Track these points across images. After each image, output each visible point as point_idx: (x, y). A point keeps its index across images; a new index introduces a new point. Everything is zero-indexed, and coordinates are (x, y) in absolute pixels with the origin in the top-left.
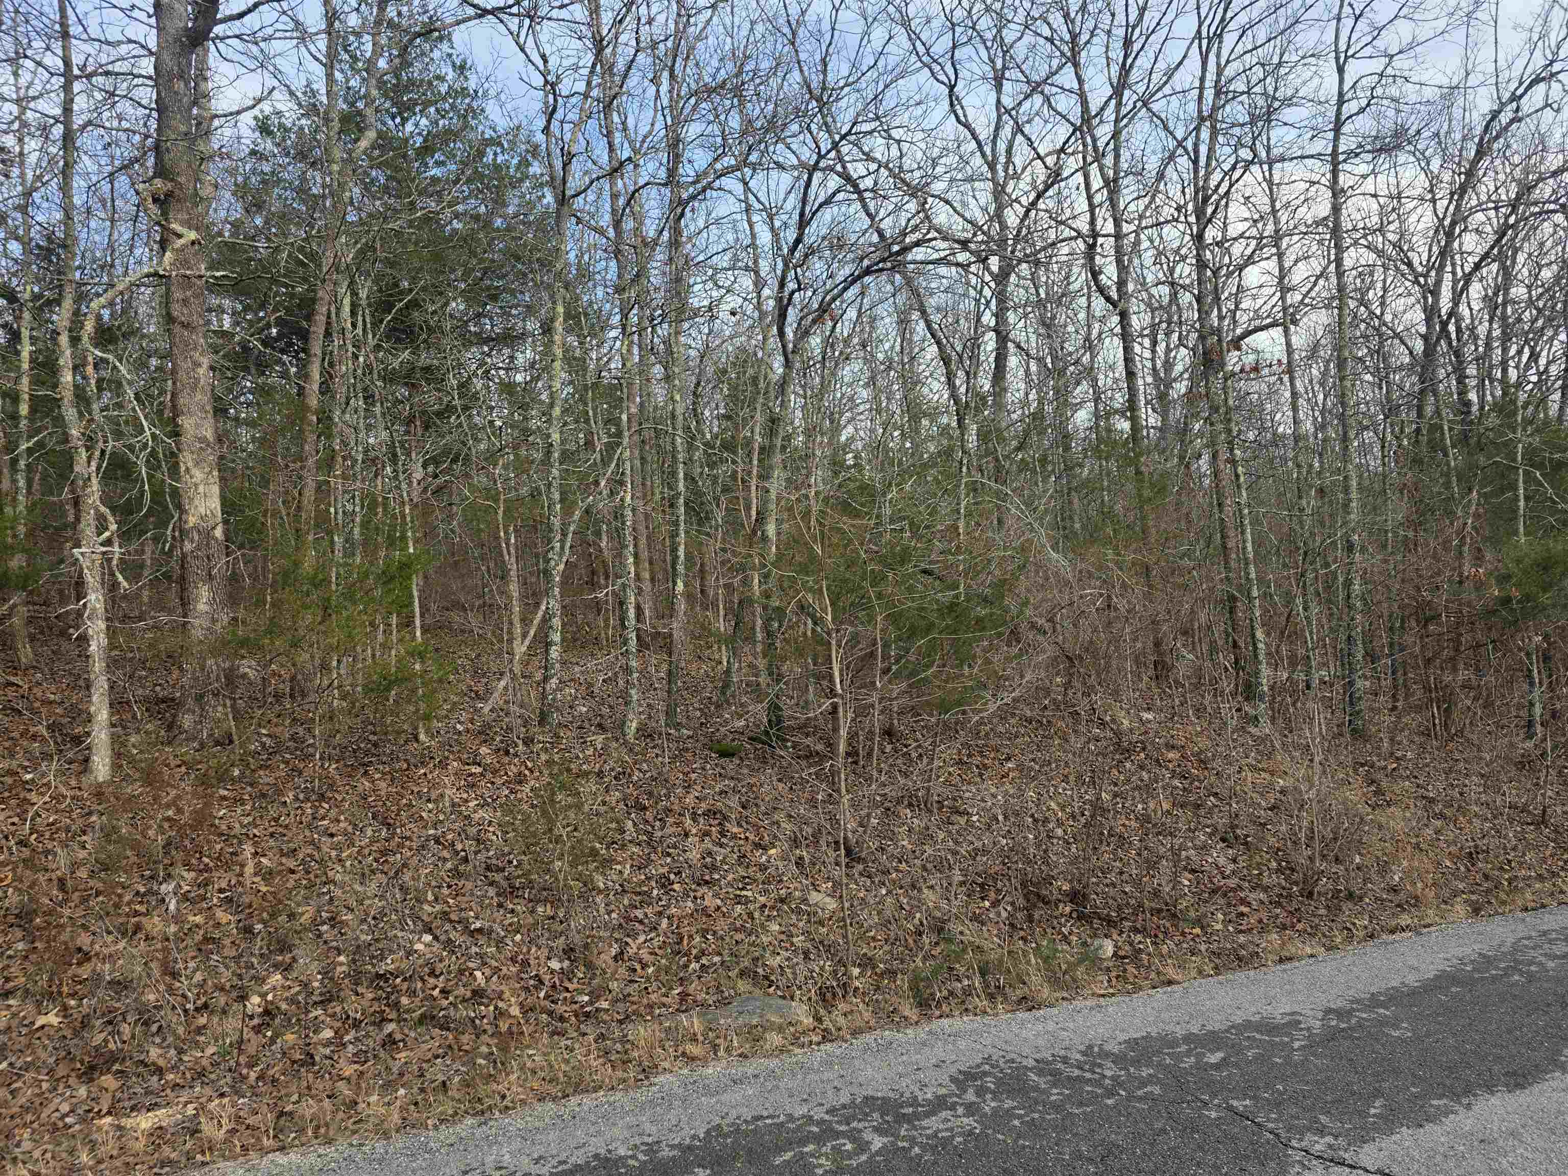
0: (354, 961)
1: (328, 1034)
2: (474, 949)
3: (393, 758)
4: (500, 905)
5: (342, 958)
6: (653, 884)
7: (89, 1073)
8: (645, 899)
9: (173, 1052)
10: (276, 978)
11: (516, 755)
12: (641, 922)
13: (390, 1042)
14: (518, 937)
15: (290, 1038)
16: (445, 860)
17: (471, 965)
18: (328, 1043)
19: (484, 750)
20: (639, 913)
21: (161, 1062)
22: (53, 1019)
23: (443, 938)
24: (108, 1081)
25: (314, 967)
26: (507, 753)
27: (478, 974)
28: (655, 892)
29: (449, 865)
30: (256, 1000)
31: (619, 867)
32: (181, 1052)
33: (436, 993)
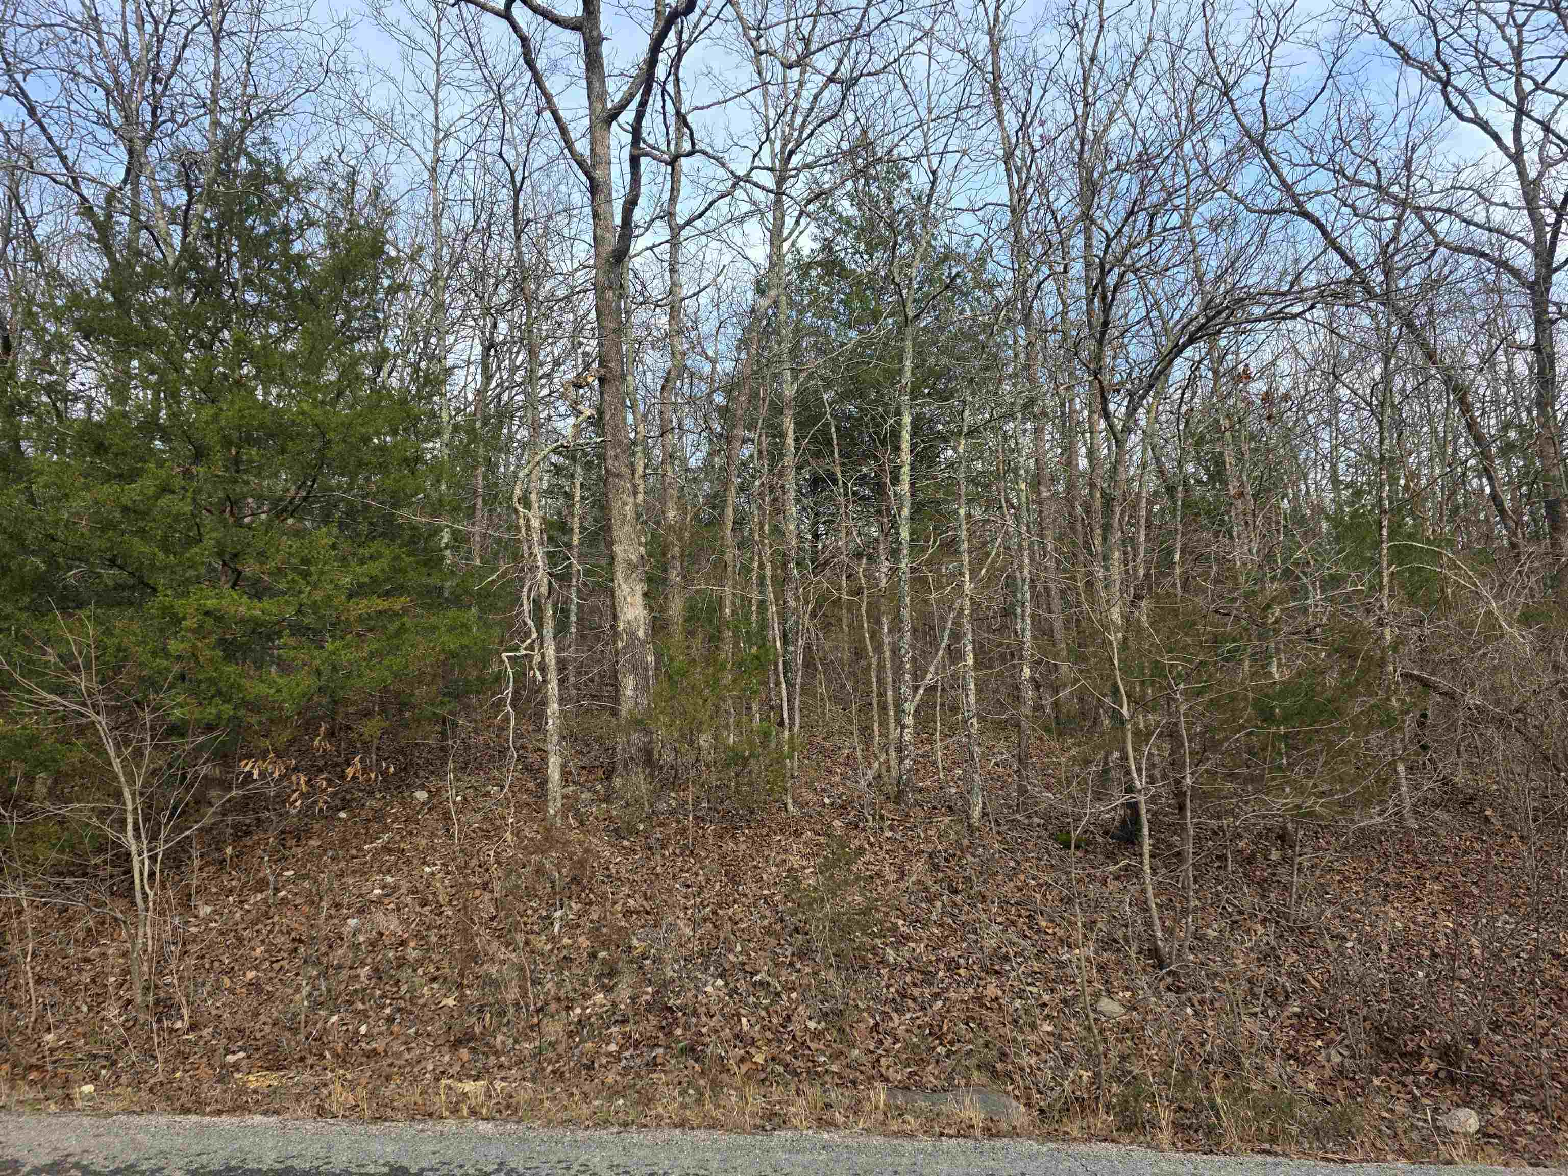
0: (658, 992)
1: (613, 1048)
2: (752, 999)
3: (761, 824)
4: (791, 964)
5: (650, 989)
6: (942, 966)
7: (457, 1044)
8: (929, 978)
9: (511, 1040)
10: (599, 997)
11: (864, 830)
12: (914, 1000)
13: (653, 1065)
14: (794, 995)
15: (589, 1045)
16: (765, 917)
17: (743, 1011)
18: (610, 1054)
19: (837, 823)
20: (916, 992)
21: (499, 1047)
22: (450, 1002)
23: (732, 985)
24: (464, 1053)
25: (629, 992)
26: (857, 827)
27: (744, 1020)
28: (941, 974)
29: (766, 923)
30: (578, 1011)
31: (913, 945)
32: (516, 1041)
33: (704, 1030)
